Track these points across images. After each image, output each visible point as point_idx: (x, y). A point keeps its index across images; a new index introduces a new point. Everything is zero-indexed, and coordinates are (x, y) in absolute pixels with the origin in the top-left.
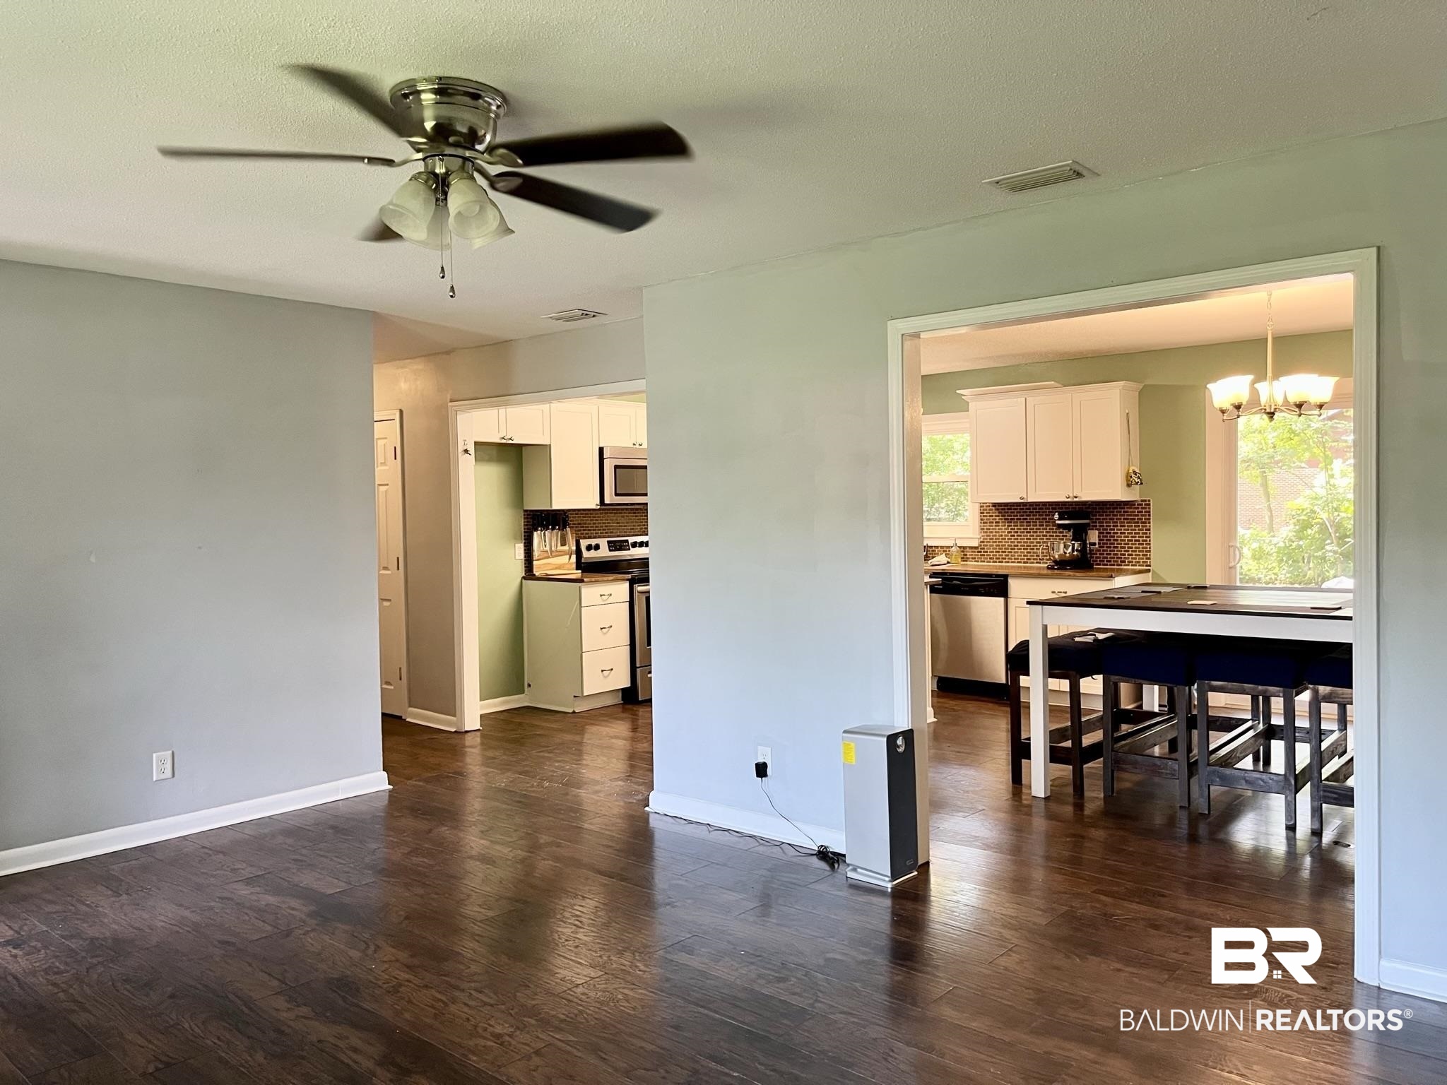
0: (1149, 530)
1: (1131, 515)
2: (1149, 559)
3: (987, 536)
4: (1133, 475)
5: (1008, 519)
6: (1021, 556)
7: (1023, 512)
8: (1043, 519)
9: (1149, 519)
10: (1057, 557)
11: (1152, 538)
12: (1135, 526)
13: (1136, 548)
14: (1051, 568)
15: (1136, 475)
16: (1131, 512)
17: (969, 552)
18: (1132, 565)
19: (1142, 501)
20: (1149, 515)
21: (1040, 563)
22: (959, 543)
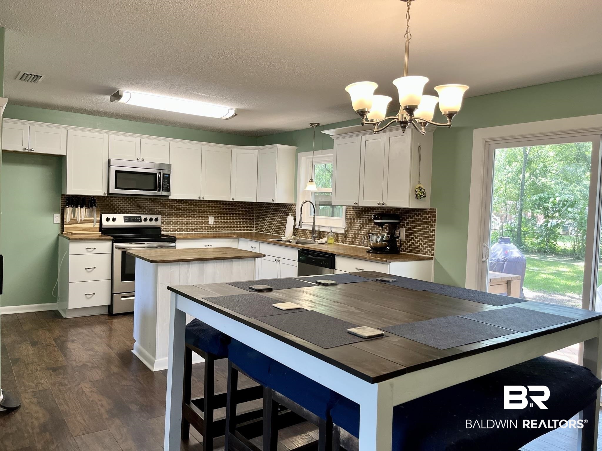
0: (434, 230)
1: (424, 219)
2: (433, 250)
3: (349, 227)
4: (418, 190)
5: (359, 217)
9: (435, 222)
10: (372, 244)
11: (435, 236)
12: (426, 227)
13: (426, 242)
14: (368, 252)
15: (421, 190)
16: (424, 217)
17: (340, 237)
18: (423, 254)
19: (431, 209)
20: (435, 220)
22: (334, 231)
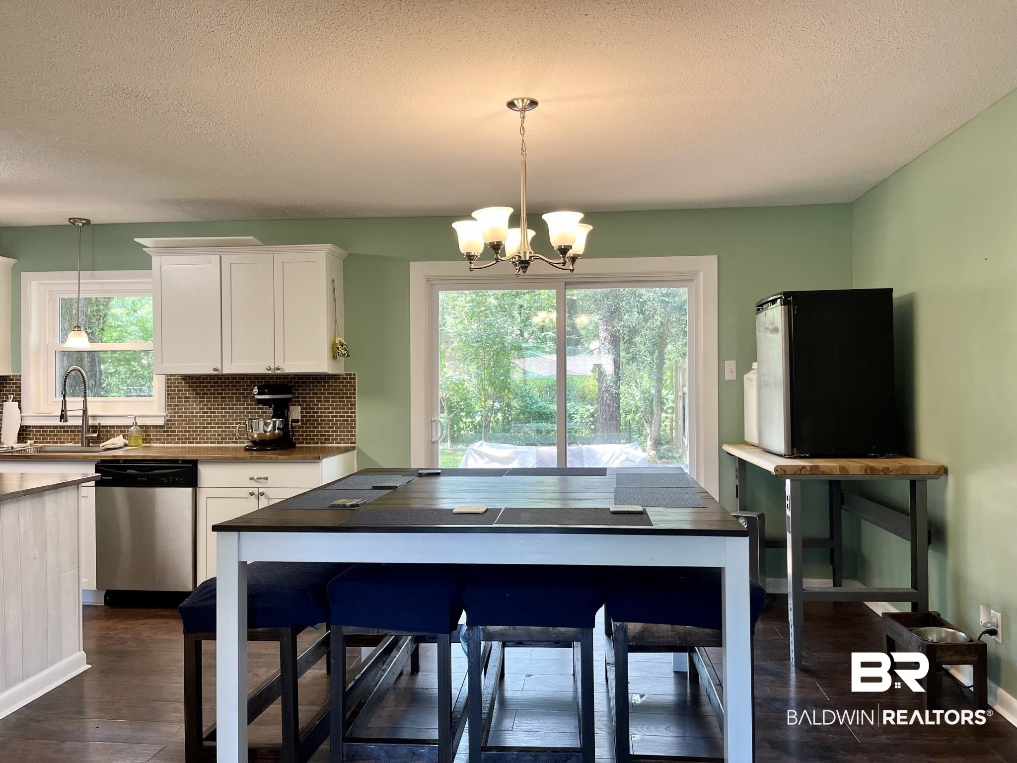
0: (354, 405)
1: (336, 390)
2: (354, 435)
3: (175, 413)
5: (200, 394)
6: (215, 435)
7: (218, 386)
8: (240, 394)
9: (355, 394)
11: (357, 414)
12: (340, 401)
13: (340, 424)
14: (250, 449)
15: (342, 346)
16: (335, 386)
17: (153, 432)
18: (336, 443)
19: (347, 375)
20: (354, 390)
21: (236, 443)
22: (140, 422)
